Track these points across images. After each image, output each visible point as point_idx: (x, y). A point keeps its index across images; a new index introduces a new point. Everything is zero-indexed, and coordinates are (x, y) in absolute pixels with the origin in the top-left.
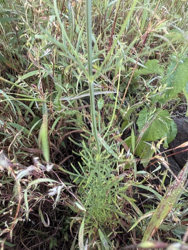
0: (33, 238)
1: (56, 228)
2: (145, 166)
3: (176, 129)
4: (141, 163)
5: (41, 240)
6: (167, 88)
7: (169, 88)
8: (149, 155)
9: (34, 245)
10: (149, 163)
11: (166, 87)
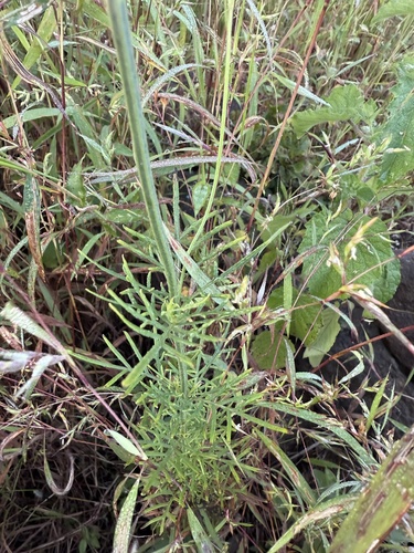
0: (42, 526)
1: (96, 503)
2: (315, 364)
3: (398, 273)
4: (305, 356)
5: (63, 533)
6: (391, 150)
7: (398, 150)
8: (326, 338)
9: (46, 541)
10: (326, 357)
11: (390, 146)
